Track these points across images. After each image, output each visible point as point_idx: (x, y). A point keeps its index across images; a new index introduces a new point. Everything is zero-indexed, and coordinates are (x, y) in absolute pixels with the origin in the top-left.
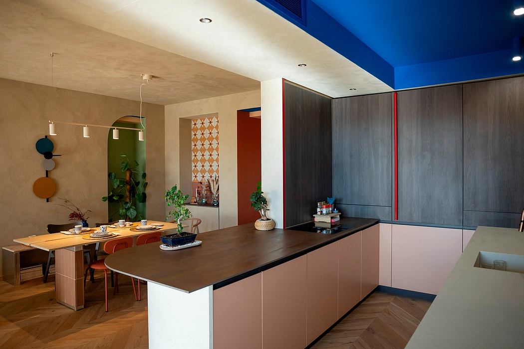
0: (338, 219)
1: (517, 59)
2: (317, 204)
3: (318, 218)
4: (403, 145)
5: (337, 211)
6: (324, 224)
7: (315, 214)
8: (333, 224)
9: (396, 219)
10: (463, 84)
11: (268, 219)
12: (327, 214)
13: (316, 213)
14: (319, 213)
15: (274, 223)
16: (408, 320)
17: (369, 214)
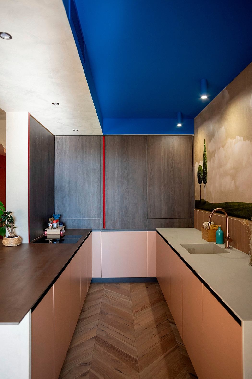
0: (64, 231)
1: (179, 125)
2: (49, 220)
3: (49, 232)
4: (109, 174)
5: (63, 225)
6: (55, 236)
7: (46, 228)
8: (62, 235)
9: (104, 227)
10: (147, 136)
11: (16, 236)
12: (57, 227)
13: (48, 227)
14: (50, 227)
15: (21, 239)
16: (123, 299)
17: (84, 225)
